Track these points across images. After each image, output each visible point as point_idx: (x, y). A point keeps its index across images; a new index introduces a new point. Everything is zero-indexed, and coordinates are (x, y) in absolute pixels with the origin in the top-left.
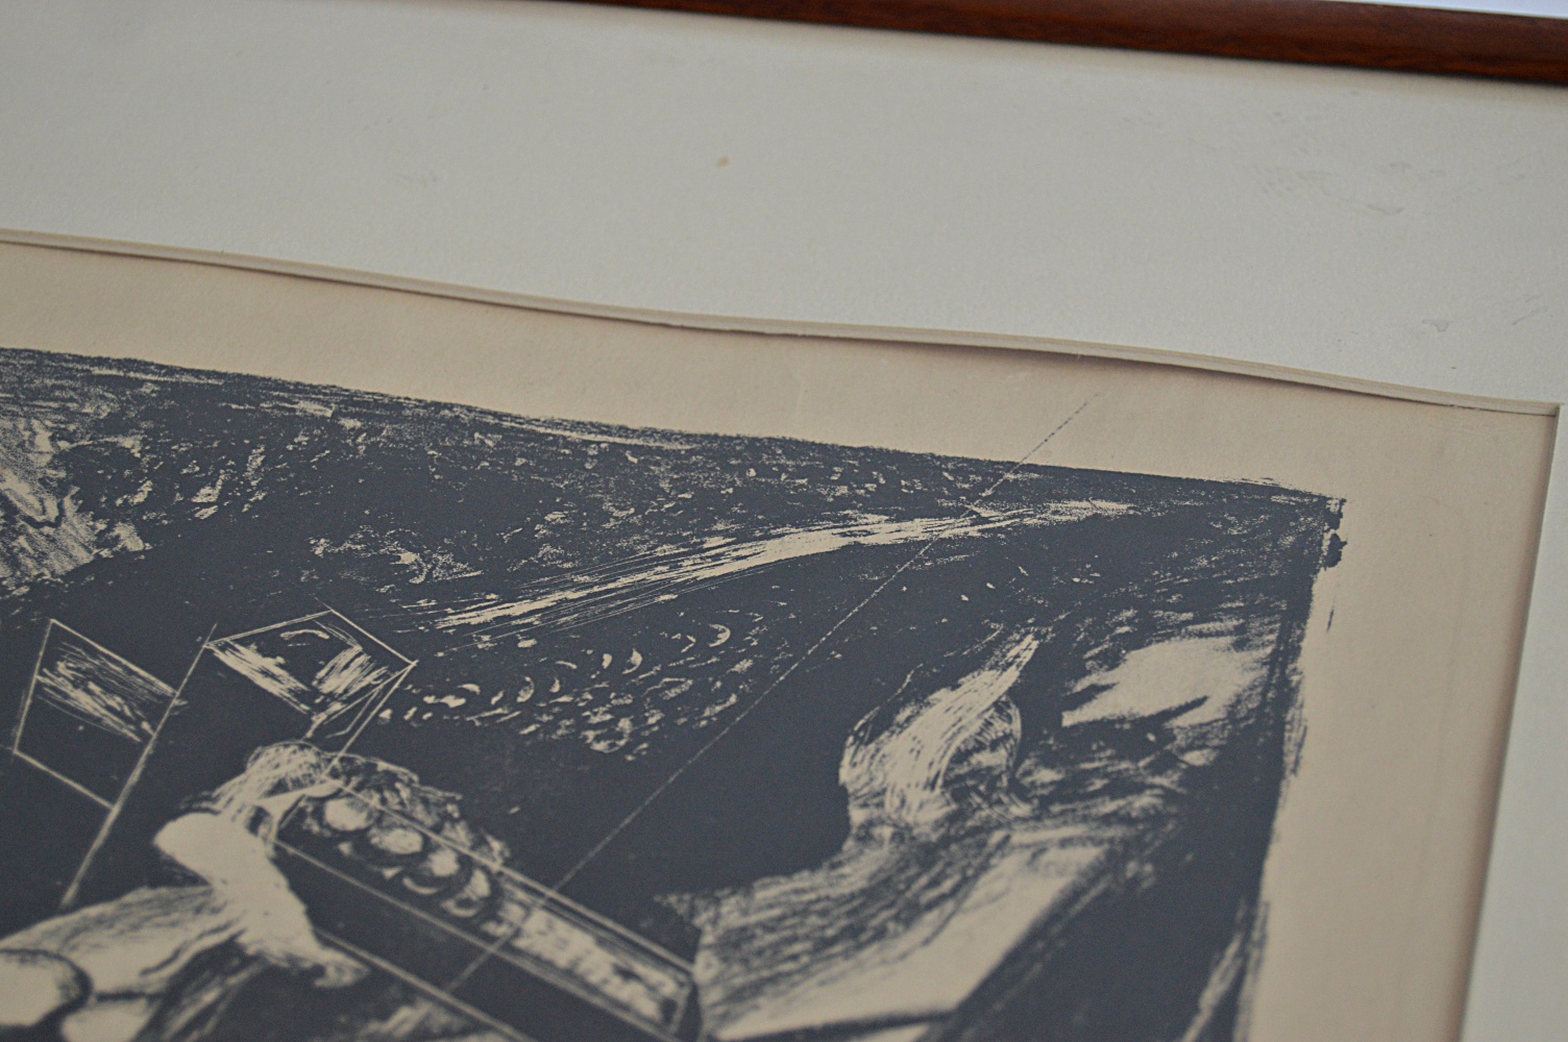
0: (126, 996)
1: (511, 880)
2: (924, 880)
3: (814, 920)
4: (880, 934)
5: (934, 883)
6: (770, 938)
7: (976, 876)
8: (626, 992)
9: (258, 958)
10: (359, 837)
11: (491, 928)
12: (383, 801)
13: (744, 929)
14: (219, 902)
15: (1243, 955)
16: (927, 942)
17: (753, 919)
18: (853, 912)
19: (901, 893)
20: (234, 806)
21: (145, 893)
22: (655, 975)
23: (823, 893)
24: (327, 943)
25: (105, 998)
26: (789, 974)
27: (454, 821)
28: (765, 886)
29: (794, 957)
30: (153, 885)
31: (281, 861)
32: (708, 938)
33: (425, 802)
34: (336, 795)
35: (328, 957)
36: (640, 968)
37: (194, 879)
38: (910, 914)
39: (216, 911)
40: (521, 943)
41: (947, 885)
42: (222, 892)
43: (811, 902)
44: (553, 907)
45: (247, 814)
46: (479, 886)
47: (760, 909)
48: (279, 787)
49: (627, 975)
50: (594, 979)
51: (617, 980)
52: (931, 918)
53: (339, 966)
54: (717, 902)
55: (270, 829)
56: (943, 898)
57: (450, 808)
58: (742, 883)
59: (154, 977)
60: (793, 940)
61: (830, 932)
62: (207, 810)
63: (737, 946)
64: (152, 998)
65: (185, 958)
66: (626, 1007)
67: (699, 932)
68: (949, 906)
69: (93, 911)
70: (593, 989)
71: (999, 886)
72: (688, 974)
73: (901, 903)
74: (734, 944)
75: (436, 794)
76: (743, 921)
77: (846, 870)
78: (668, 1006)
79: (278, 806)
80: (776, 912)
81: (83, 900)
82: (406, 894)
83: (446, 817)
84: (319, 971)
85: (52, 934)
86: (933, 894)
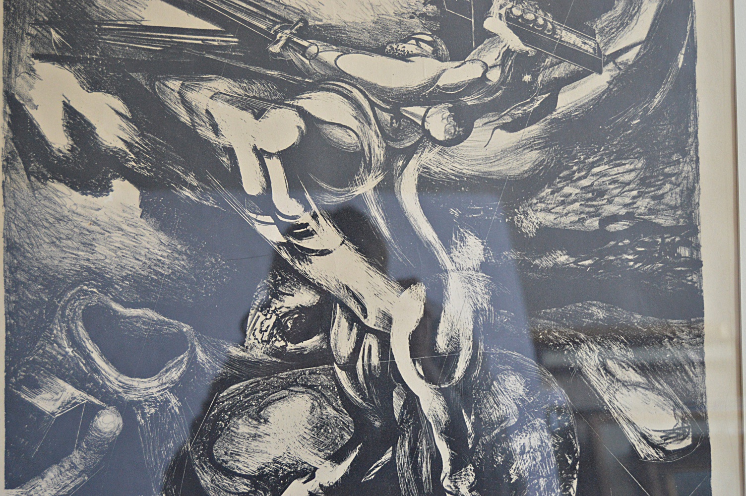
0: (494, 66)
1: (555, 23)
2: (632, 9)
3: (614, 23)
4: (627, 24)
5: (634, 9)
6: (608, 29)
7: (641, 6)
8: (586, 47)
9: (515, 51)
10: (521, 16)
11: (555, 36)
12: (523, 6)
13: (602, 28)
14: (502, 39)
15: (692, 16)
16: (636, 24)
17: (603, 25)
18: (621, 19)
19: (628, 13)
20: (495, 14)
21: (487, 41)
22: (590, 43)
23: (614, 16)
24: (527, 46)
25: (491, 67)
26: (614, 37)
27: (539, 9)
28: (603, 16)
29: (613, 33)
30: (488, 38)
31: (509, 26)
32: (597, 32)
33: (531, 5)
34: (513, 7)
35: (528, 49)
36: (587, 41)
37: (495, 35)
38: (631, 17)
39: (502, 42)
40: (563, 39)
41: (636, 9)
42: (502, 37)
43: (613, 19)
44: (565, 29)
45: (498, 16)
46: (550, 26)
47: (604, 22)
48: (501, 7)
49: (585, 43)
50: (579, 45)
51: (583, 45)
52: (635, 18)
53: (531, 51)
54: (596, 22)
55: (504, 18)
56: (636, 12)
57: (536, 6)
58: (599, 17)
59: (497, 60)
60: (612, 29)
61: (618, 25)
62: (490, 16)
63: (602, 32)
64: (499, 65)
65: (501, 55)
66: (587, 51)
67: (595, 30)
68: (638, 14)
69: (480, 47)
70: (580, 48)
71: (645, 8)
72: (595, 41)
73: (629, 16)
74: (602, 31)
75: (533, 3)
76: (602, 26)
77: (617, 9)
78: (594, 49)
79: (503, 11)
80: (607, 22)
81: (477, 46)
82: (536, 30)
83: (536, 8)
84: (527, 52)
85: (474, 54)
86: (634, 12)
